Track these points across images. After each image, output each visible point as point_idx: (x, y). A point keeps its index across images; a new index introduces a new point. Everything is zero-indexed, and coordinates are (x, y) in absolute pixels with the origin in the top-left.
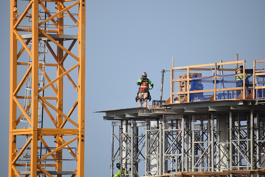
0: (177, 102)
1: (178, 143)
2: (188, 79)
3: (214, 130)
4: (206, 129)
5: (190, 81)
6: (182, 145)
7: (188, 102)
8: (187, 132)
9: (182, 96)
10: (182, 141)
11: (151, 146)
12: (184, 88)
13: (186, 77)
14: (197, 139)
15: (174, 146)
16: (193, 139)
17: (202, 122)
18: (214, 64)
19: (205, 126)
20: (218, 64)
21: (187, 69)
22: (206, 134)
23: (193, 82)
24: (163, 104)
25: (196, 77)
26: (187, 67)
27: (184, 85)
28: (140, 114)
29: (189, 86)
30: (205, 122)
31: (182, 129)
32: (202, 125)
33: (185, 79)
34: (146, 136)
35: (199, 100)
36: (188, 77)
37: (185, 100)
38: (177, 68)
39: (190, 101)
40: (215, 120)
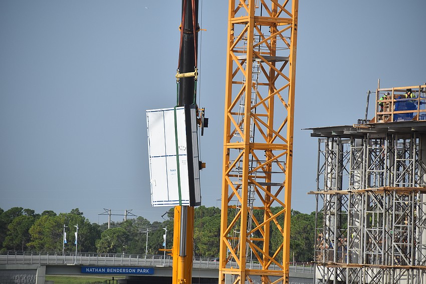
0: (381, 122)
1: (381, 160)
2: (393, 100)
3: (416, 149)
4: (408, 147)
5: (394, 102)
6: (385, 162)
7: (392, 121)
8: (390, 150)
9: (386, 116)
10: (385, 158)
11: (355, 162)
12: (388, 109)
13: (391, 98)
14: (399, 156)
15: (377, 162)
16: (396, 157)
17: (405, 141)
18: (418, 87)
19: (408, 144)
20: (422, 87)
21: (392, 91)
22: (408, 152)
23: (397, 103)
24: (368, 123)
25: (400, 98)
26: (392, 89)
27: (388, 106)
28: (345, 132)
29: (393, 107)
30: (408, 141)
31: (386, 147)
32: (404, 144)
33: (390, 100)
34: (351, 152)
35: (403, 120)
36: (393, 98)
37: (390, 120)
38: (382, 90)
39: (394, 121)
40: (418, 140)
